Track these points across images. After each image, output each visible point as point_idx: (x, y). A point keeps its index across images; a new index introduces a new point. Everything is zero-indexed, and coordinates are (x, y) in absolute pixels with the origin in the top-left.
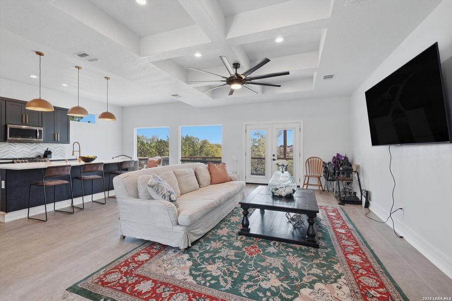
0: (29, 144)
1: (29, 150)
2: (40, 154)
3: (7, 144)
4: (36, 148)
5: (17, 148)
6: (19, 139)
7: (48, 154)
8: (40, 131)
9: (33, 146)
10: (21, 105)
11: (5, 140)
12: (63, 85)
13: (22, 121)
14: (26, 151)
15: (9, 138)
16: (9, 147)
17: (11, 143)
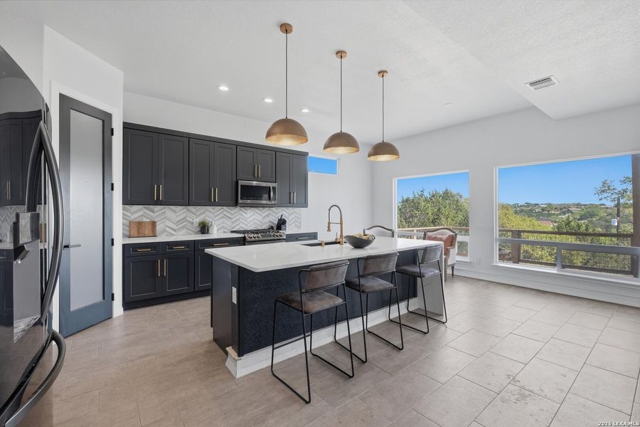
0: (261, 208)
1: (260, 218)
2: (273, 223)
3: (238, 208)
4: (268, 215)
5: (248, 216)
6: (249, 201)
7: (281, 223)
8: (274, 188)
9: (266, 211)
10: (252, 150)
11: (236, 204)
12: (303, 111)
13: (254, 176)
14: (258, 220)
15: (240, 201)
16: (240, 214)
17: (242, 209)
